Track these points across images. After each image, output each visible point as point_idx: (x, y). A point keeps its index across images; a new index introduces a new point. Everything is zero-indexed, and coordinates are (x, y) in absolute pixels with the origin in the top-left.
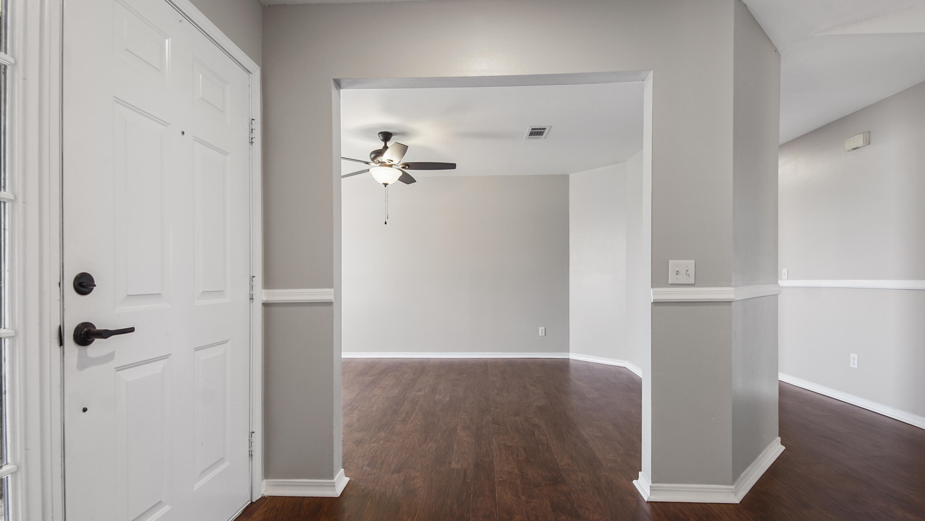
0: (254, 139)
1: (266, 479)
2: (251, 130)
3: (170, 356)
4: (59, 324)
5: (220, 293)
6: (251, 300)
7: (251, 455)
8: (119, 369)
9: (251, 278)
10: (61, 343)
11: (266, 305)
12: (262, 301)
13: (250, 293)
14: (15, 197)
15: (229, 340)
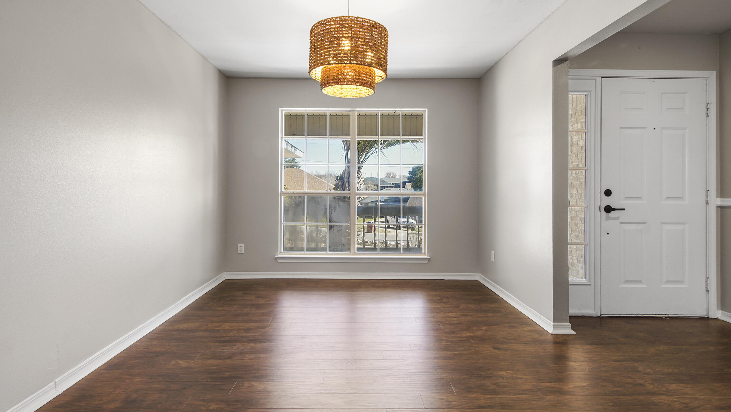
0: (708, 114)
1: (722, 310)
2: (707, 109)
3: (646, 224)
4: (600, 205)
5: (681, 198)
6: (707, 204)
7: (707, 291)
8: (622, 223)
9: (707, 191)
10: (600, 211)
11: (721, 208)
12: (717, 205)
13: (706, 200)
14: (588, 168)
15: (687, 223)
